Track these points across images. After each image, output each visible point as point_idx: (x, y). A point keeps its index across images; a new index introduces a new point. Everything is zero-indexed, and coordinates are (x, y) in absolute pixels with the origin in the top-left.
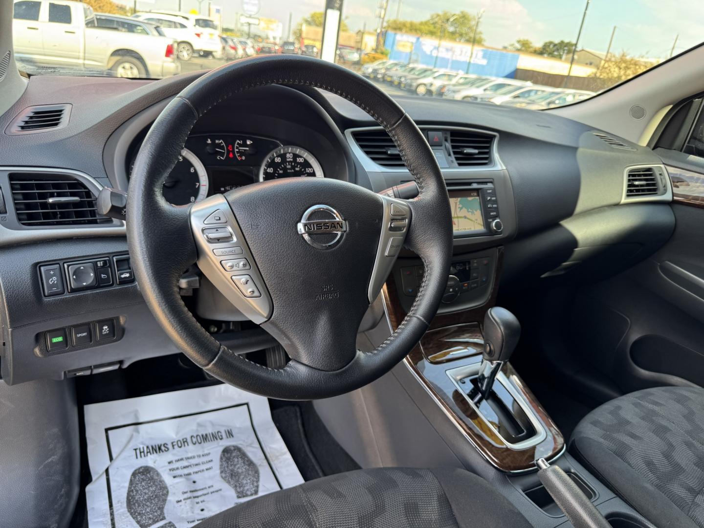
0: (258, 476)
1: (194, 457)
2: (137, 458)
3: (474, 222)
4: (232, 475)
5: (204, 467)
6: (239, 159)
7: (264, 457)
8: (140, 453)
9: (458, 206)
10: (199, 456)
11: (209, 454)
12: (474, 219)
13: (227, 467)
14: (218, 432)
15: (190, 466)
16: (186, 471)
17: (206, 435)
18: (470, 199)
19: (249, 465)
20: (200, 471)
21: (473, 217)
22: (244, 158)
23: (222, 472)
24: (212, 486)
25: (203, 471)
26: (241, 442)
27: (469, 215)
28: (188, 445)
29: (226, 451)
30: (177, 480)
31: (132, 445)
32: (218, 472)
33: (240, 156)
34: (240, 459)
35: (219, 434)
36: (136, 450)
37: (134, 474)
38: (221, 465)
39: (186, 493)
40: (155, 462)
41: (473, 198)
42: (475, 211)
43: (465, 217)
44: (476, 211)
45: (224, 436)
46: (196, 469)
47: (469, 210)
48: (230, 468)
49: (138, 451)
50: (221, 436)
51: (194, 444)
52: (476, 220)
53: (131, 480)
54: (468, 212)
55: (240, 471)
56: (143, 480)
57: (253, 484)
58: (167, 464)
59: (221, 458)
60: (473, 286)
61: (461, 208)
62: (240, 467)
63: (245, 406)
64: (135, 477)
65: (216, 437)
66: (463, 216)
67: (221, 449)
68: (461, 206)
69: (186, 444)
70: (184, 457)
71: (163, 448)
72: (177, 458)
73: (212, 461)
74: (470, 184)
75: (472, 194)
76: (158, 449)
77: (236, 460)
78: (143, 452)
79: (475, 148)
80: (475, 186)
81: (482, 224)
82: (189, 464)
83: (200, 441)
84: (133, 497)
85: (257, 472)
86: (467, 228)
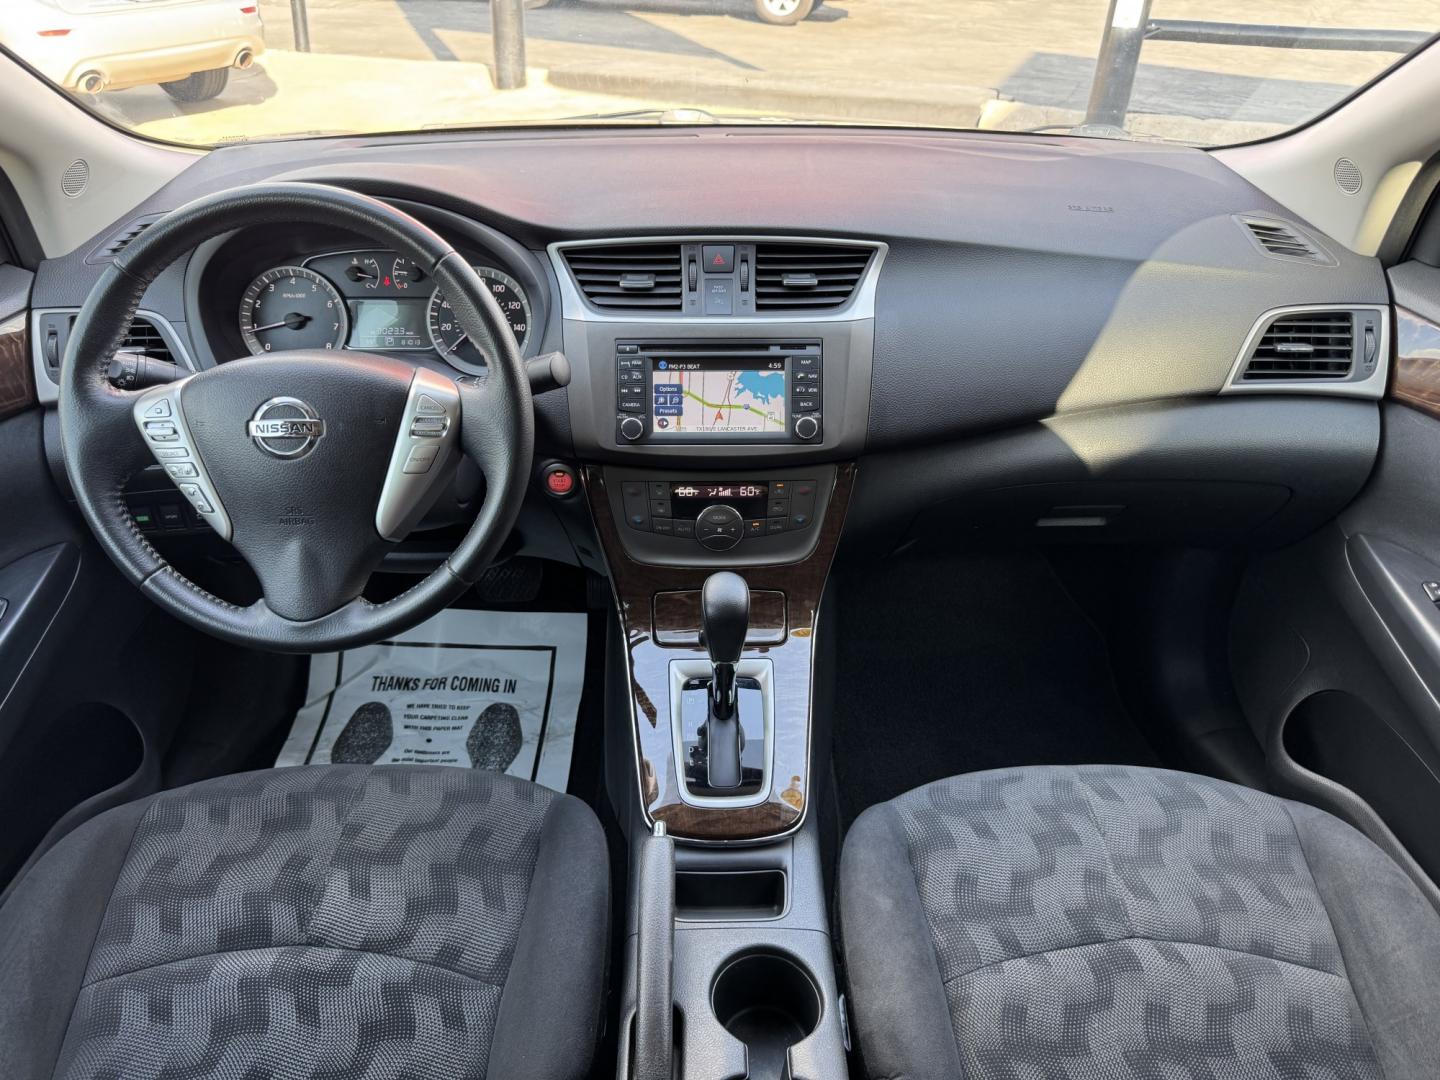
0: (514, 757)
1: (445, 707)
2: (374, 689)
3: (766, 416)
4: (482, 744)
5: (451, 723)
6: (399, 286)
7: (539, 732)
8: (382, 683)
9: (733, 386)
10: (453, 707)
11: (468, 707)
12: (765, 412)
13: (482, 732)
14: (496, 680)
15: (435, 717)
16: (426, 723)
17: (477, 680)
18: (764, 374)
19: (513, 737)
20: (444, 728)
21: (765, 408)
22: (406, 285)
23: (471, 737)
24: (448, 752)
25: (448, 728)
26: (520, 702)
27: (756, 404)
28: (444, 688)
29: (494, 709)
30: (408, 732)
31: (375, 670)
32: (467, 735)
33: (401, 283)
34: (506, 726)
35: (496, 683)
36: (376, 678)
37: (361, 710)
38: (475, 727)
39: (409, 751)
40: (391, 701)
41: (773, 372)
42: (770, 397)
43: (747, 407)
44: (775, 396)
45: (501, 688)
46: (440, 723)
47: (759, 395)
48: (486, 735)
49: (378, 680)
50: (498, 686)
51: (453, 689)
52: (771, 413)
53: (354, 716)
54: (756, 397)
55: (496, 742)
56: (369, 720)
57: (500, 765)
58: (405, 707)
59: (481, 718)
60: (772, 528)
61: (740, 391)
62: (500, 736)
63: (550, 653)
64: (360, 714)
65: (489, 686)
66: (742, 404)
67: (488, 704)
68: (740, 386)
69: (442, 685)
70: (431, 703)
71: (411, 684)
72: (420, 703)
73: (466, 718)
74: (766, 347)
75: (770, 366)
76: (404, 684)
77: (500, 725)
78: (384, 683)
79: (817, 272)
80: (775, 351)
81: (783, 421)
82: (434, 715)
83: (463, 687)
84: (347, 739)
85: (516, 750)
86: (747, 427)
